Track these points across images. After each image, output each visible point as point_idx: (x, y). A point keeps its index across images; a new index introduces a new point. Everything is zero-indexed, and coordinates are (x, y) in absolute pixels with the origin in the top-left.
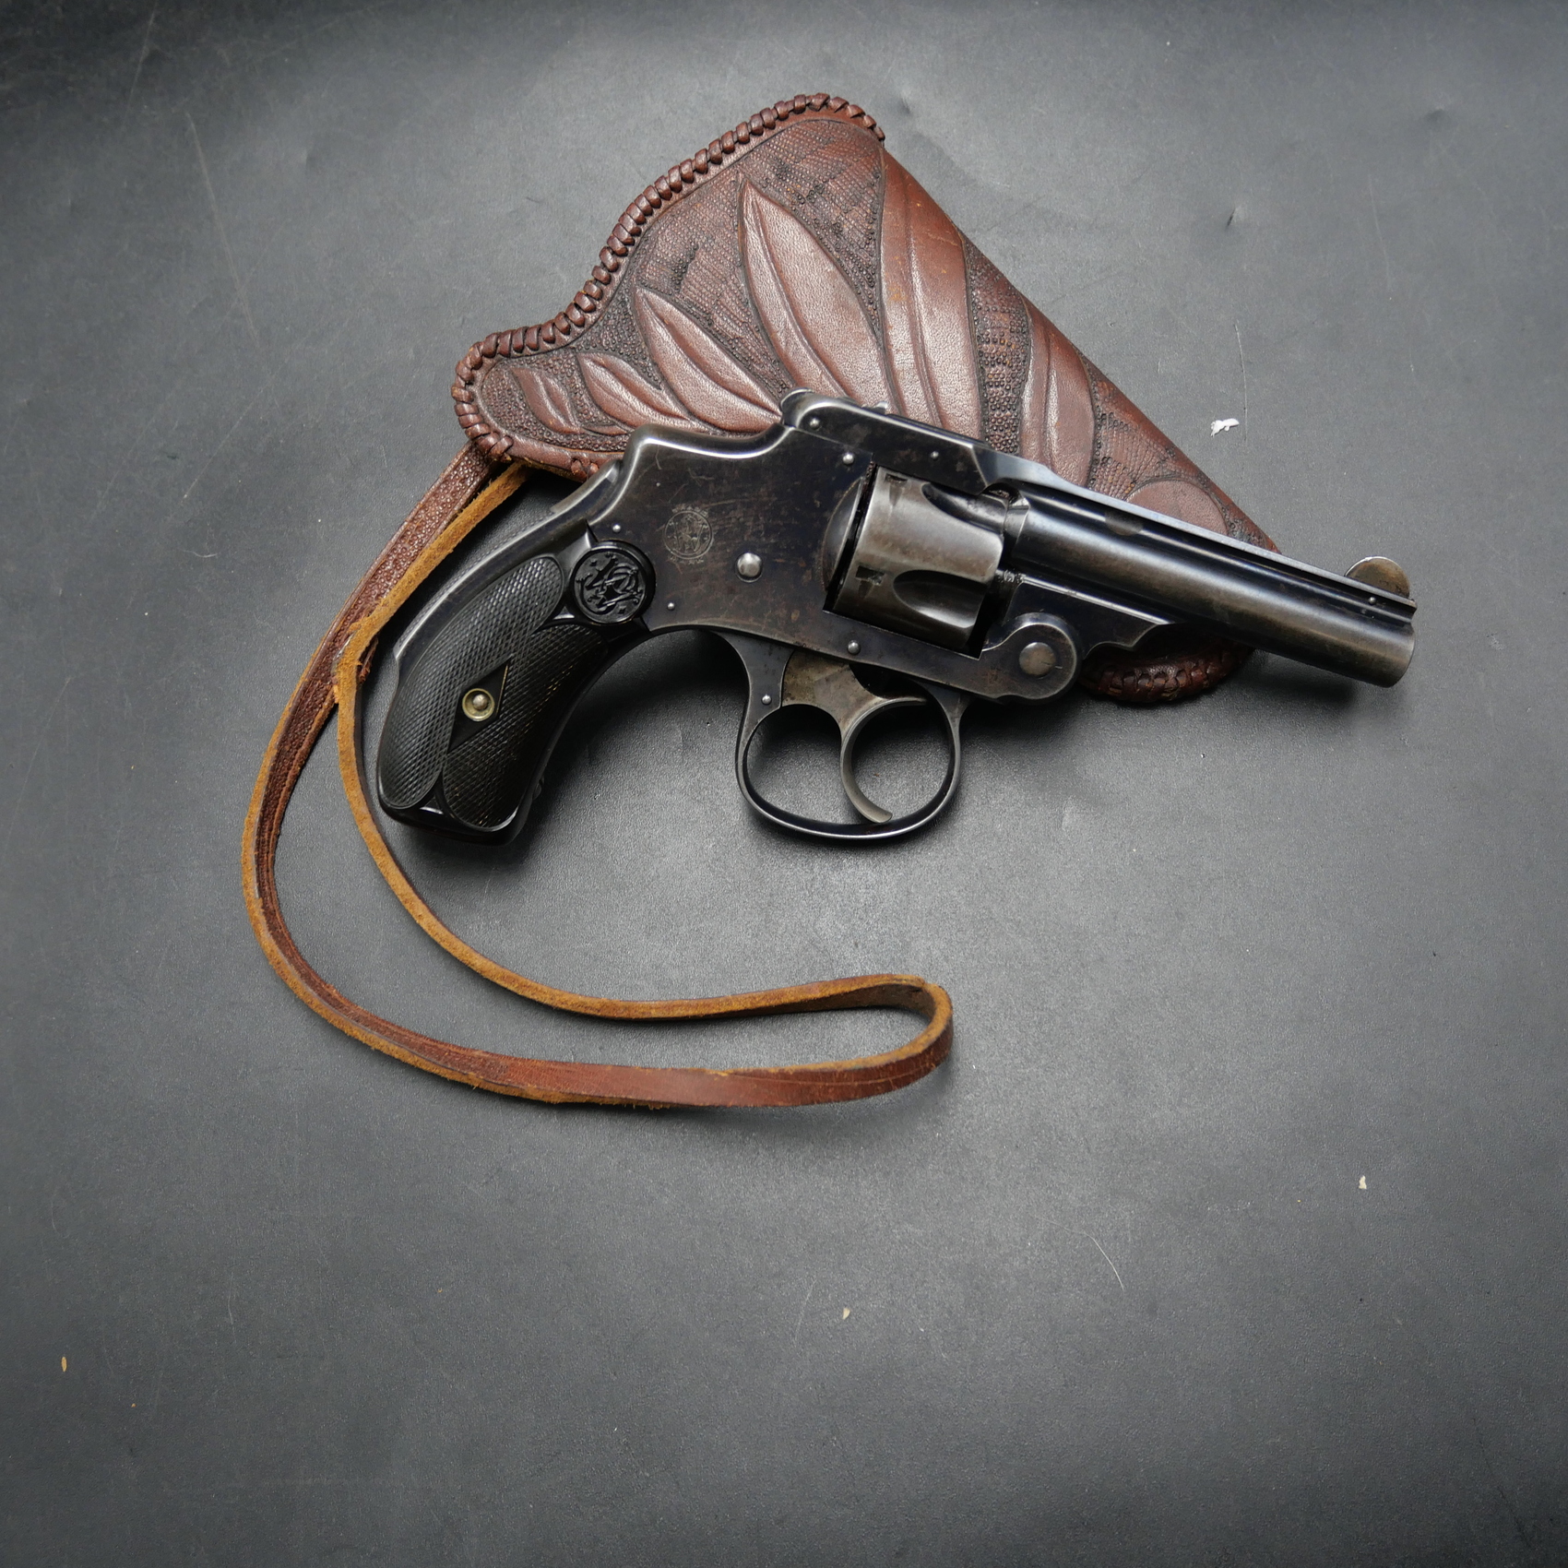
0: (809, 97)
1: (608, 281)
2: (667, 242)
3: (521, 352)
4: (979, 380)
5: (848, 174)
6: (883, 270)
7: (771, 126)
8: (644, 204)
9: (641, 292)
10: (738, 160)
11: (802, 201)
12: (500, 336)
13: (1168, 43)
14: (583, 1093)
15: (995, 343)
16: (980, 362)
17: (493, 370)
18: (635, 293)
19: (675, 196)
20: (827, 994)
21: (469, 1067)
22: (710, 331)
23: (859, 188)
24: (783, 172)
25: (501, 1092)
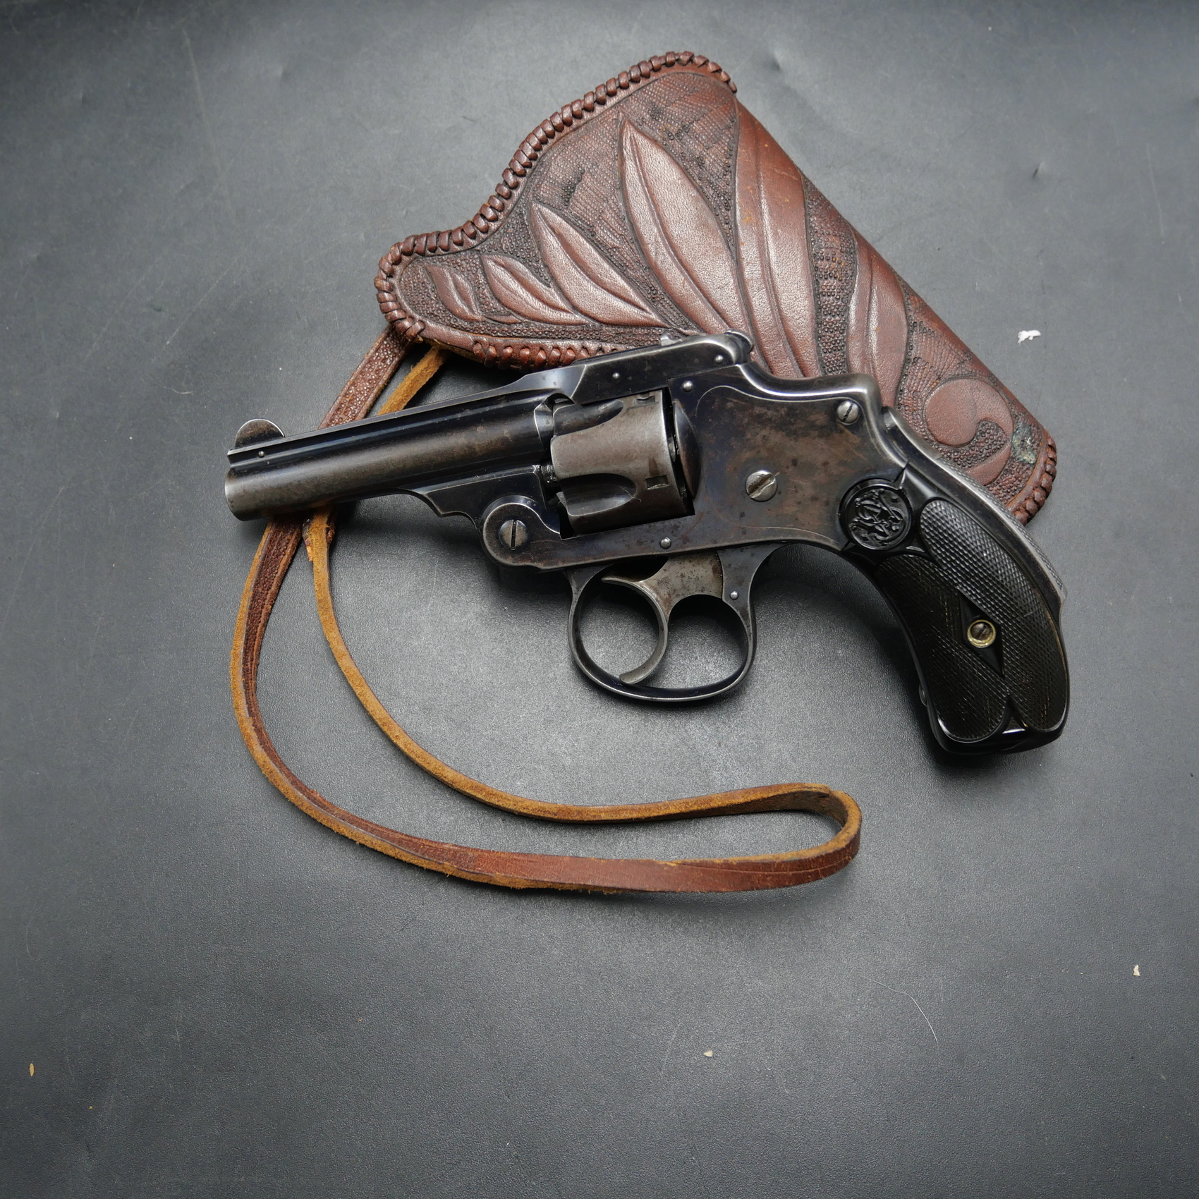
0: (677, 54)
1: (509, 196)
2: (559, 166)
3: (434, 252)
4: (814, 290)
5: (709, 117)
6: (737, 197)
7: (647, 76)
8: (541, 134)
9: (536, 207)
10: (619, 102)
11: (672, 138)
12: (417, 238)
13: (990, 28)
14: (546, 880)
15: (828, 260)
16: (816, 276)
17: (410, 266)
18: (531, 207)
19: (567, 129)
20: (749, 799)
21: (443, 858)
22: (593, 241)
23: (718, 130)
24: (656, 113)
25: (472, 879)
